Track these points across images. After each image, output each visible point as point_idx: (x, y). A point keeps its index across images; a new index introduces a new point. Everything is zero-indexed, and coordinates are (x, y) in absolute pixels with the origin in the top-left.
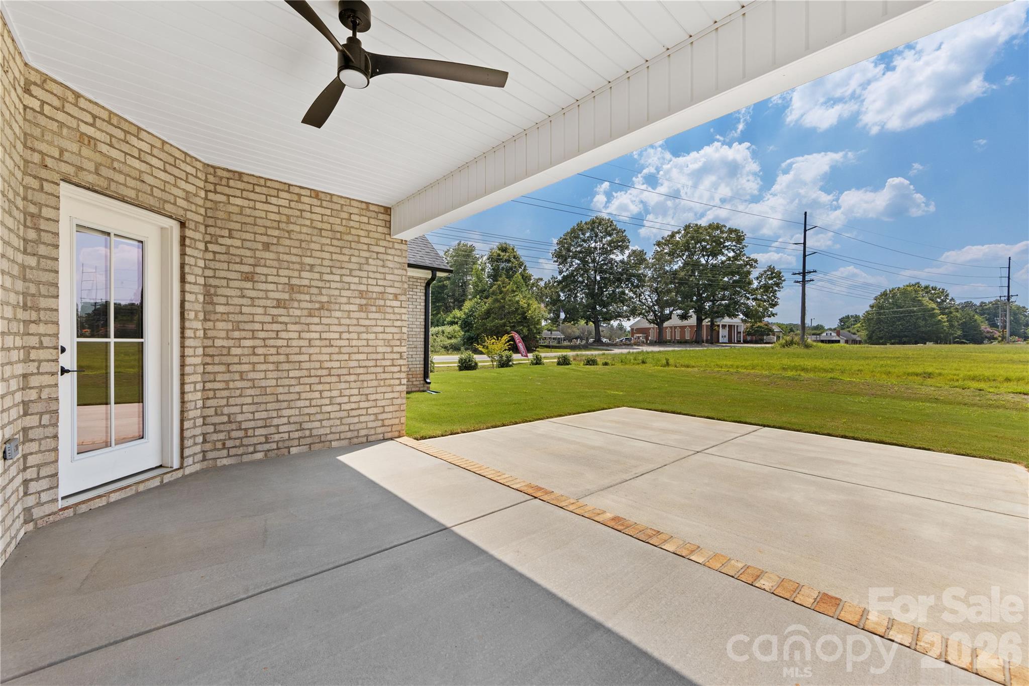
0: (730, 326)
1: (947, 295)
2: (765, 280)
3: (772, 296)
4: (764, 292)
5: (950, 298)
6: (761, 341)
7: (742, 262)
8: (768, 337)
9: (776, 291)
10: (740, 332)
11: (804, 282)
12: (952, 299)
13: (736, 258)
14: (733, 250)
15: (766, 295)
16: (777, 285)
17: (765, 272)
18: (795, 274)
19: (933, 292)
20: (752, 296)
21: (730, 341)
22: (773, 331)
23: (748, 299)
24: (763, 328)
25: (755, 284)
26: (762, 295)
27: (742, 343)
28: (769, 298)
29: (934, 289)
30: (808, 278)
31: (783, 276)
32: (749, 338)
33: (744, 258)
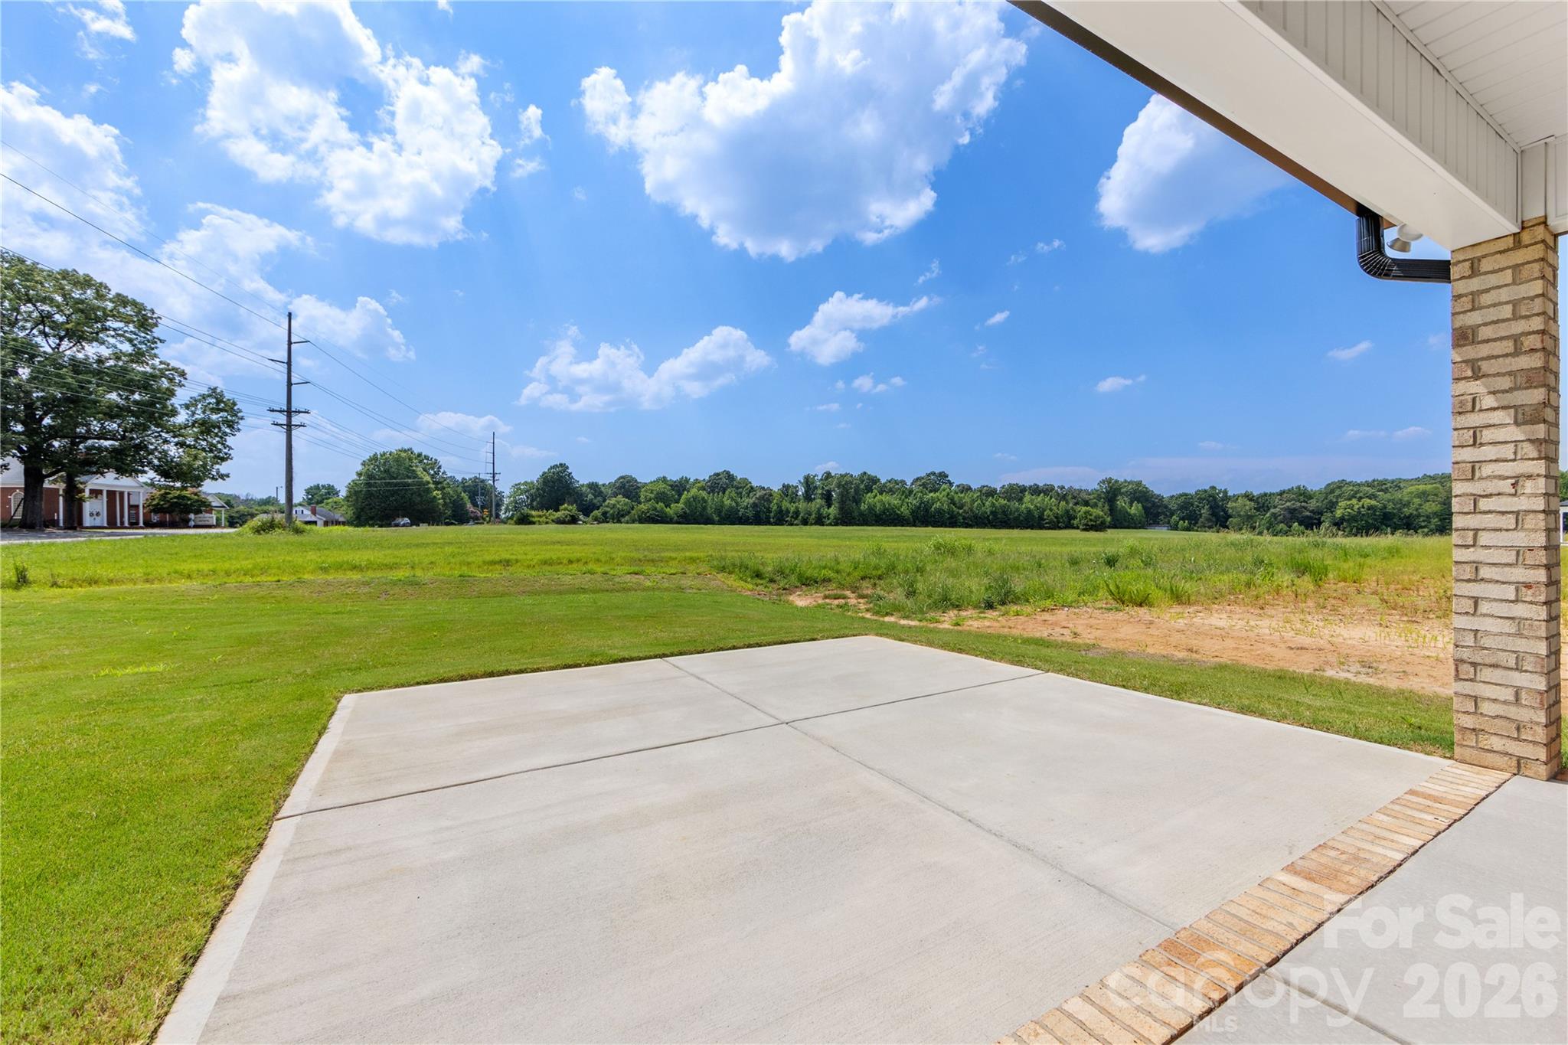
0: (111, 494)
1: (440, 467)
2: (204, 412)
3: (218, 442)
4: (202, 433)
5: (442, 470)
6: (185, 524)
7: (148, 369)
8: (200, 515)
9: (226, 434)
10: (137, 507)
11: (289, 426)
12: (444, 473)
13: (138, 356)
14: (130, 341)
15: (204, 440)
16: (231, 425)
17: (204, 397)
18: (273, 411)
19: (425, 461)
20: (174, 437)
21: (112, 524)
22: (209, 505)
23: (166, 441)
24: (189, 499)
25: (182, 418)
26: (197, 439)
27: (141, 528)
28: (212, 445)
29: (427, 458)
30: (295, 420)
31: (240, 411)
32: (155, 518)
33: (157, 362)
